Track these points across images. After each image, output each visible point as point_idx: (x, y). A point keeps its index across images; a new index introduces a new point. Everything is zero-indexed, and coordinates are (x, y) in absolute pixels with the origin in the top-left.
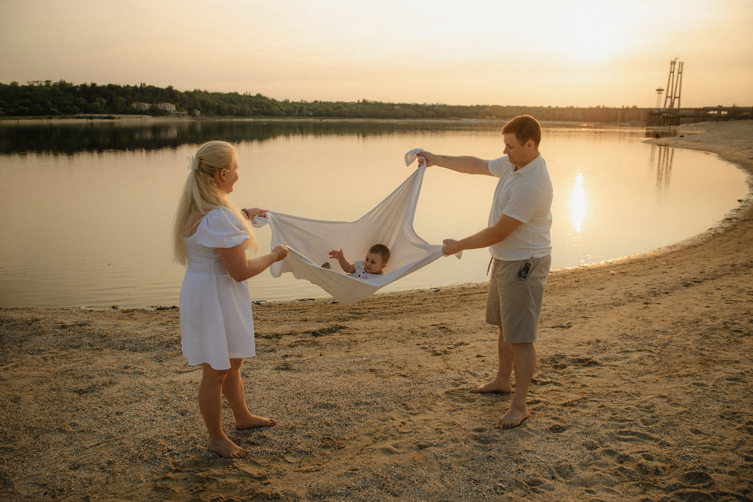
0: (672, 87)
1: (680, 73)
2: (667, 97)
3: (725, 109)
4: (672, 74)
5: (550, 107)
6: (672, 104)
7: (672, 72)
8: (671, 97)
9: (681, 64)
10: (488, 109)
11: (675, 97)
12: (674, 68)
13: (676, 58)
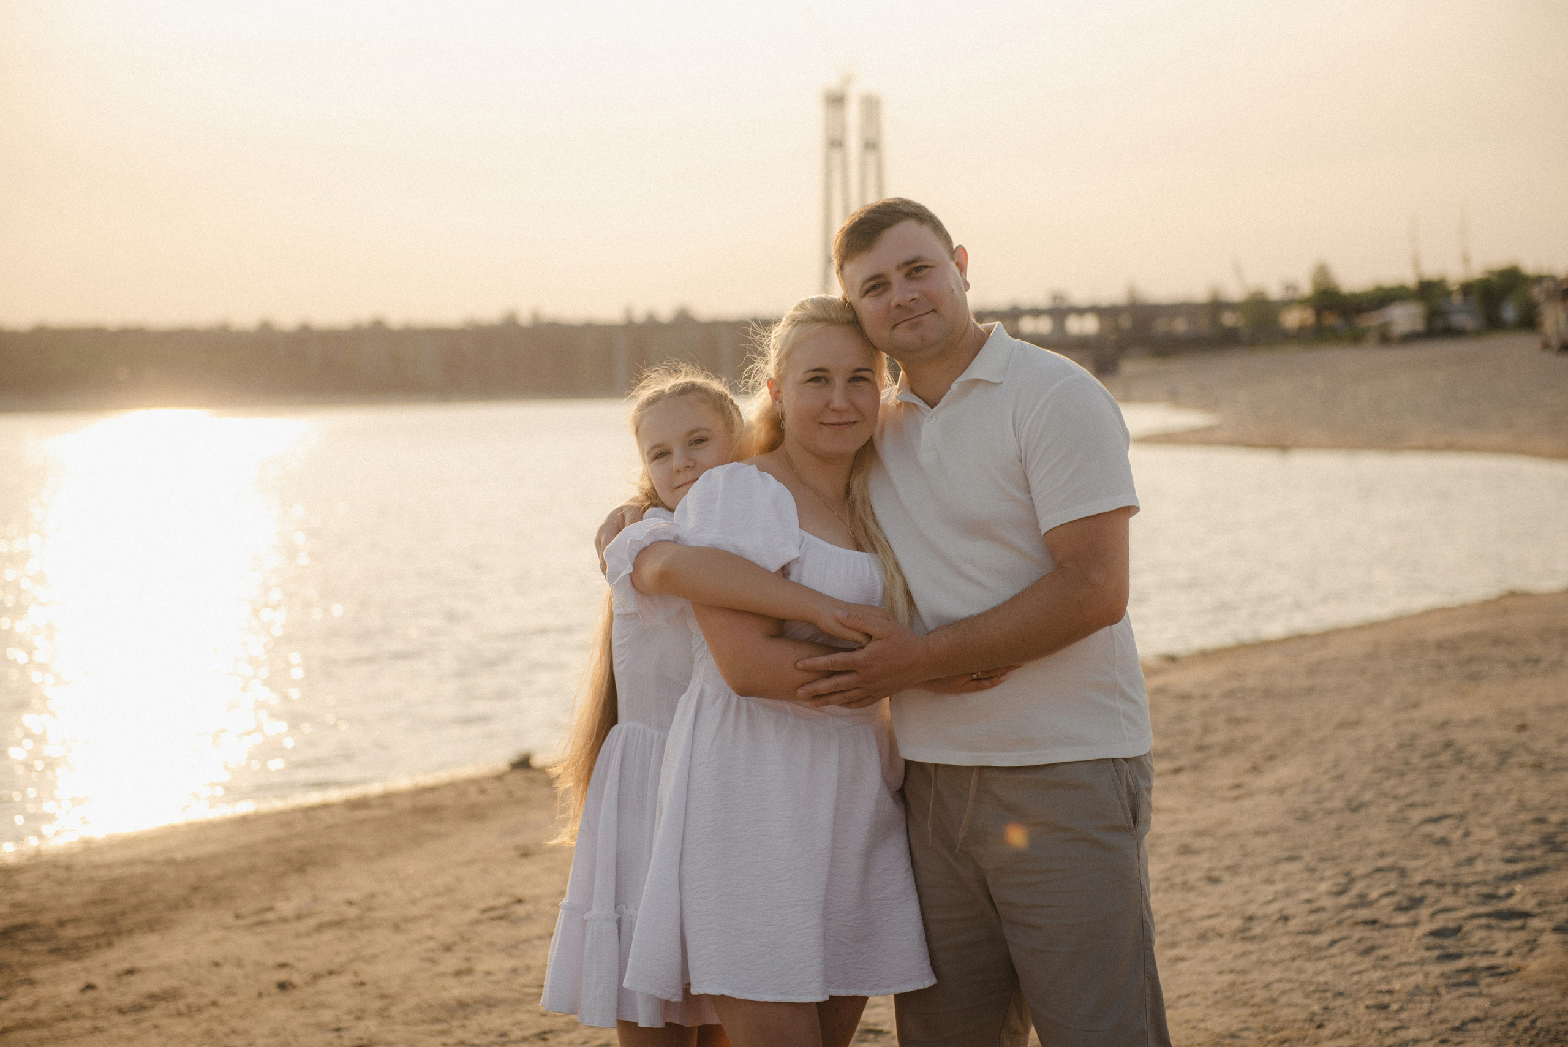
1: (871, 145)
3: (1081, 311)
4: (836, 156)
7: (836, 143)
9: (871, 106)
12: (843, 128)
13: (848, 79)
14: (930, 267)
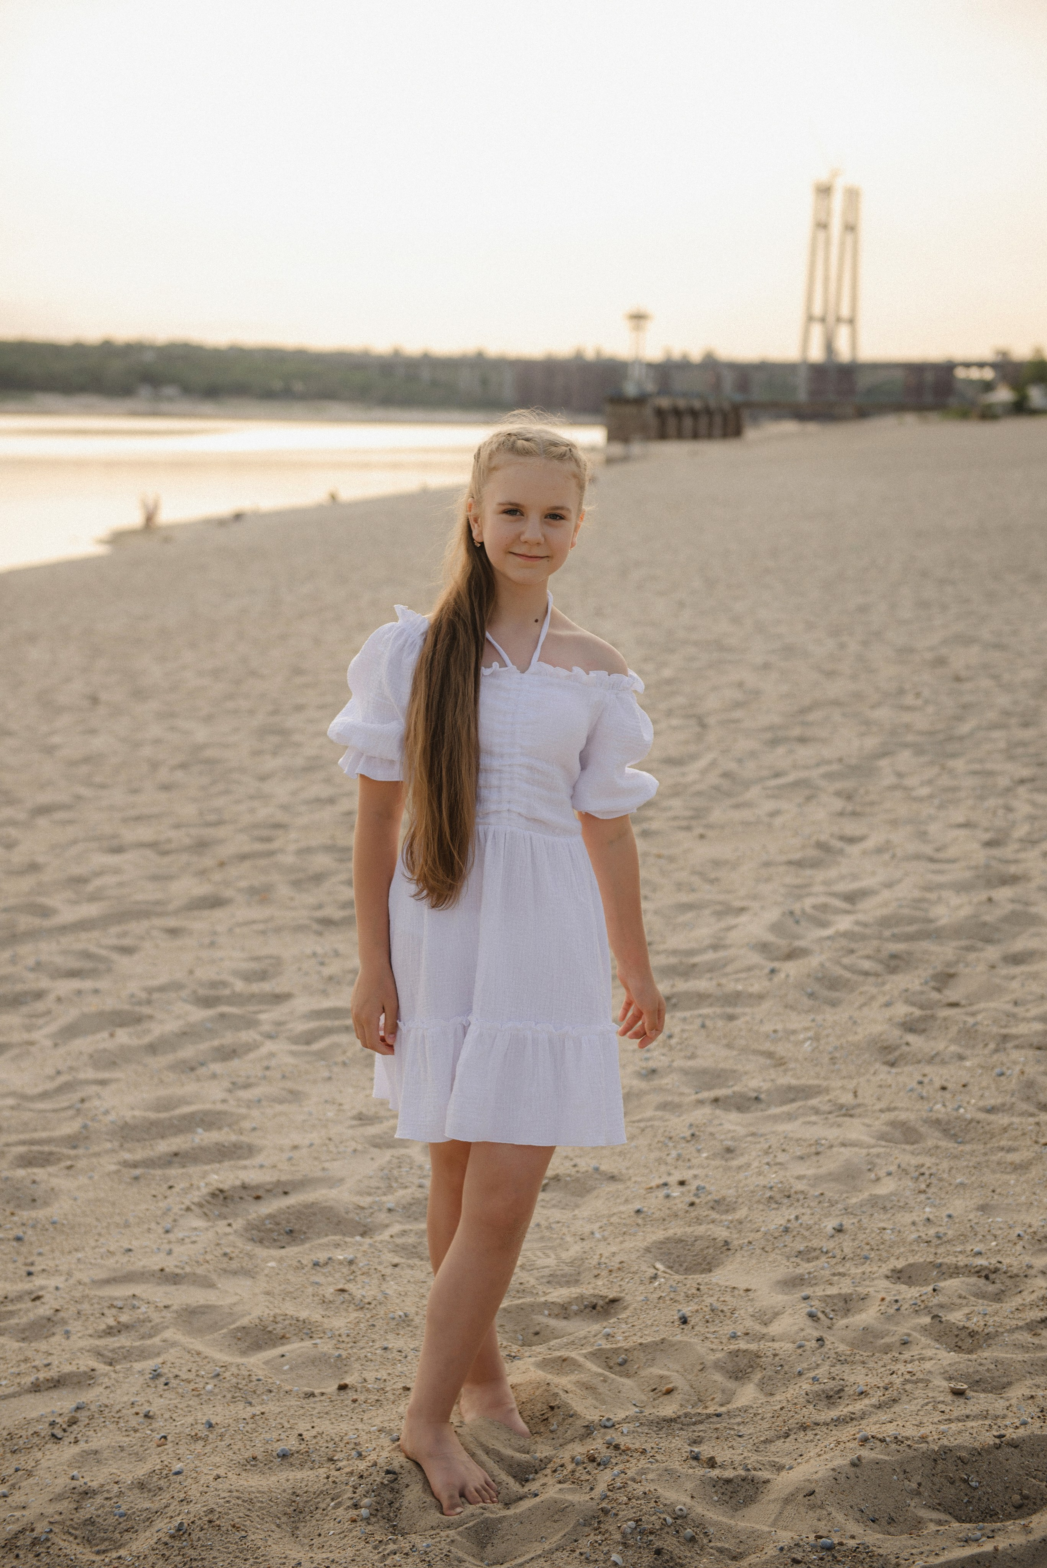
0: (826, 279)
1: (850, 228)
2: (810, 319)
4: (821, 235)
5: (397, 354)
6: (829, 347)
7: (822, 225)
8: (823, 320)
9: (853, 196)
10: (149, 357)
11: (839, 320)
12: (829, 213)
13: (835, 174)
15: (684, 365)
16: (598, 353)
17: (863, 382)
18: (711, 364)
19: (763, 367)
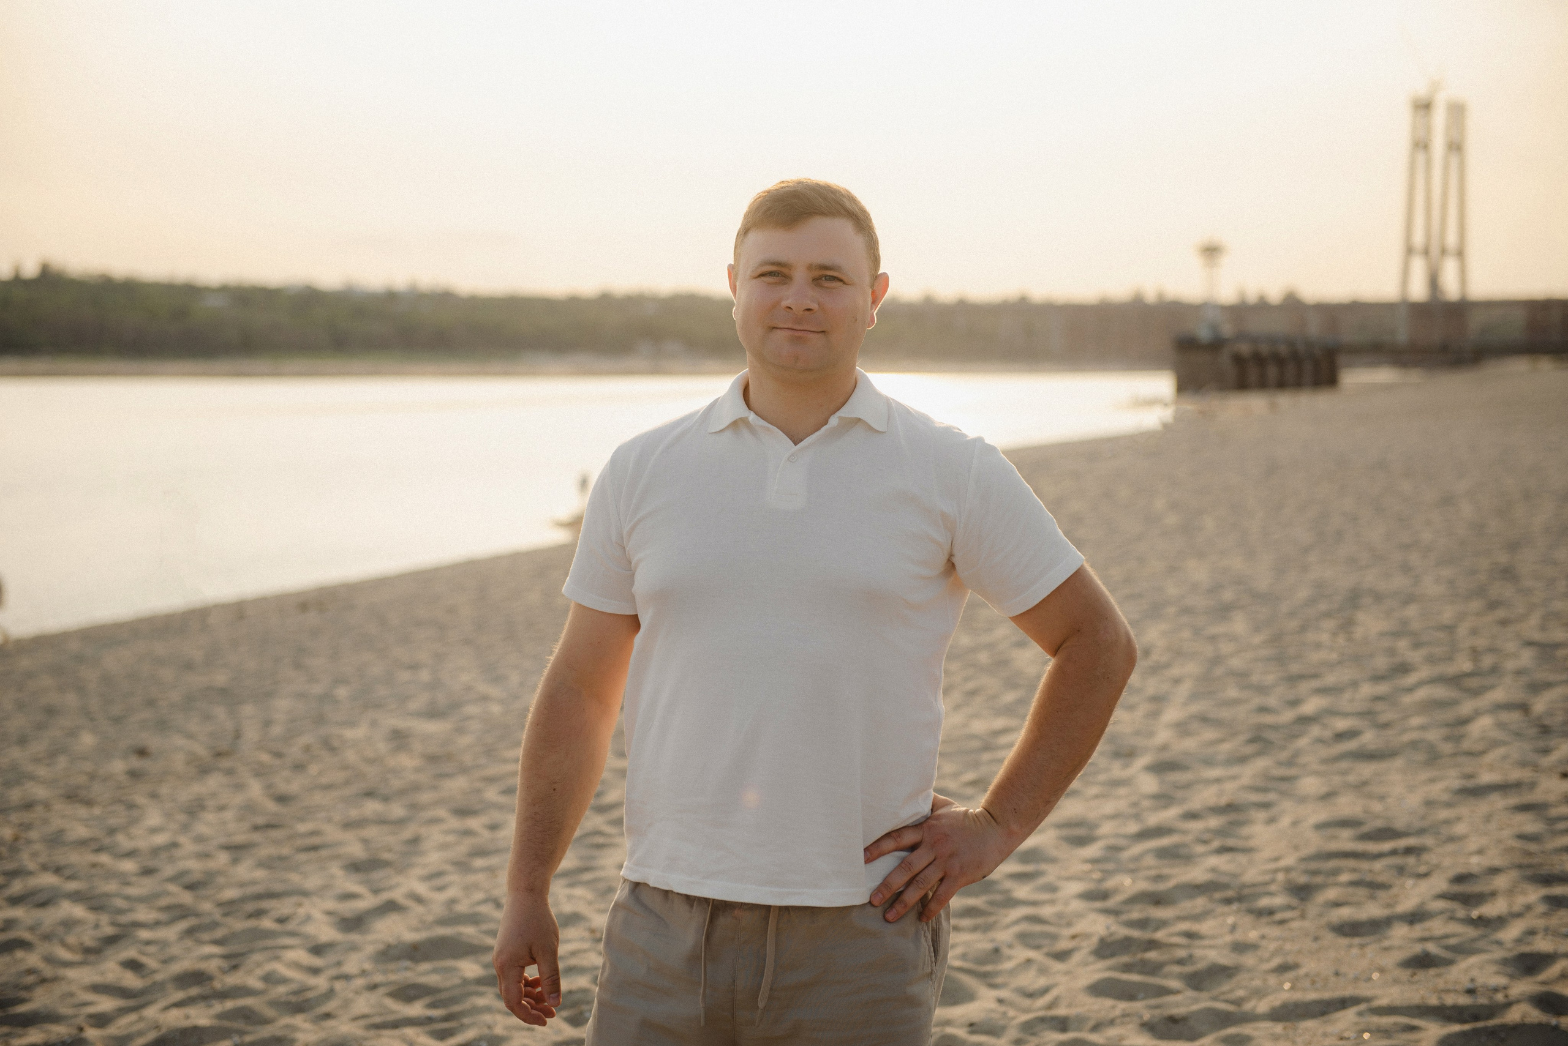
0: (1428, 206)
1: (1456, 147)
2: (1409, 251)
4: (1421, 158)
6: (1434, 282)
7: (1421, 145)
8: (1426, 252)
9: (1457, 111)
10: (649, 310)
11: (1444, 251)
12: (1429, 129)
13: (1436, 87)
14: (844, 283)
15: (1262, 306)
16: (1160, 296)
17: (1475, 322)
18: (1292, 304)
19: (1356, 308)
